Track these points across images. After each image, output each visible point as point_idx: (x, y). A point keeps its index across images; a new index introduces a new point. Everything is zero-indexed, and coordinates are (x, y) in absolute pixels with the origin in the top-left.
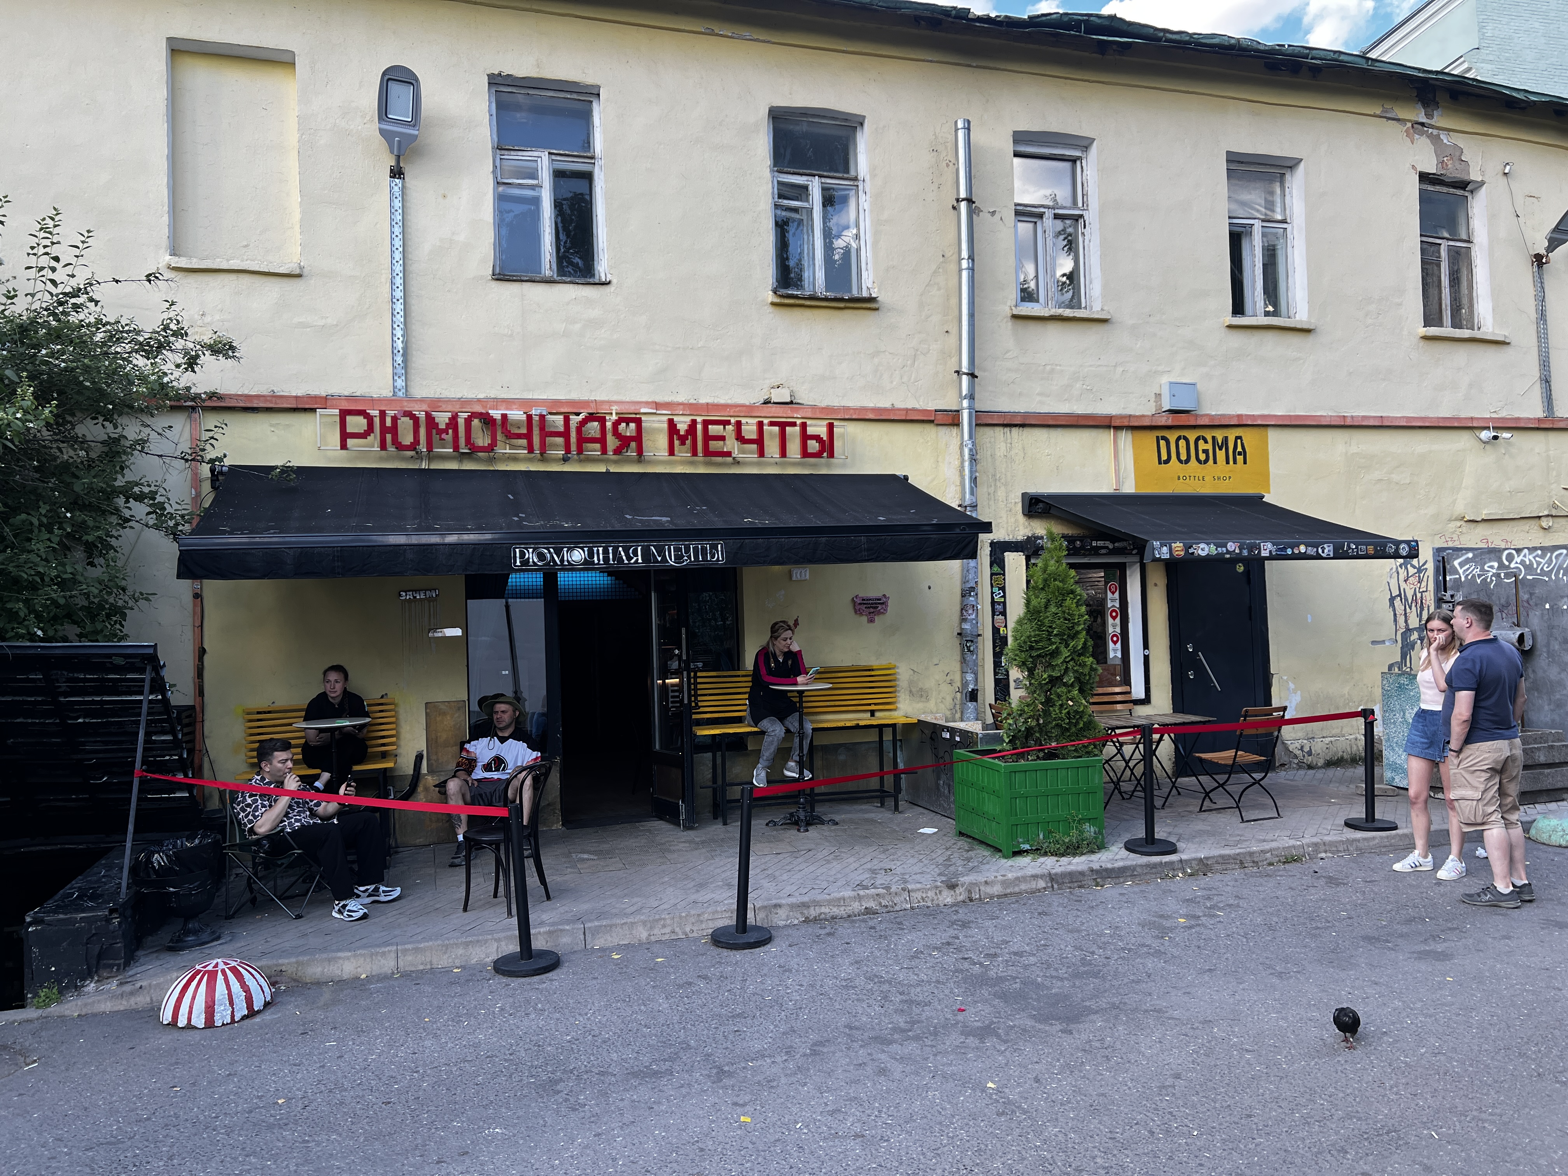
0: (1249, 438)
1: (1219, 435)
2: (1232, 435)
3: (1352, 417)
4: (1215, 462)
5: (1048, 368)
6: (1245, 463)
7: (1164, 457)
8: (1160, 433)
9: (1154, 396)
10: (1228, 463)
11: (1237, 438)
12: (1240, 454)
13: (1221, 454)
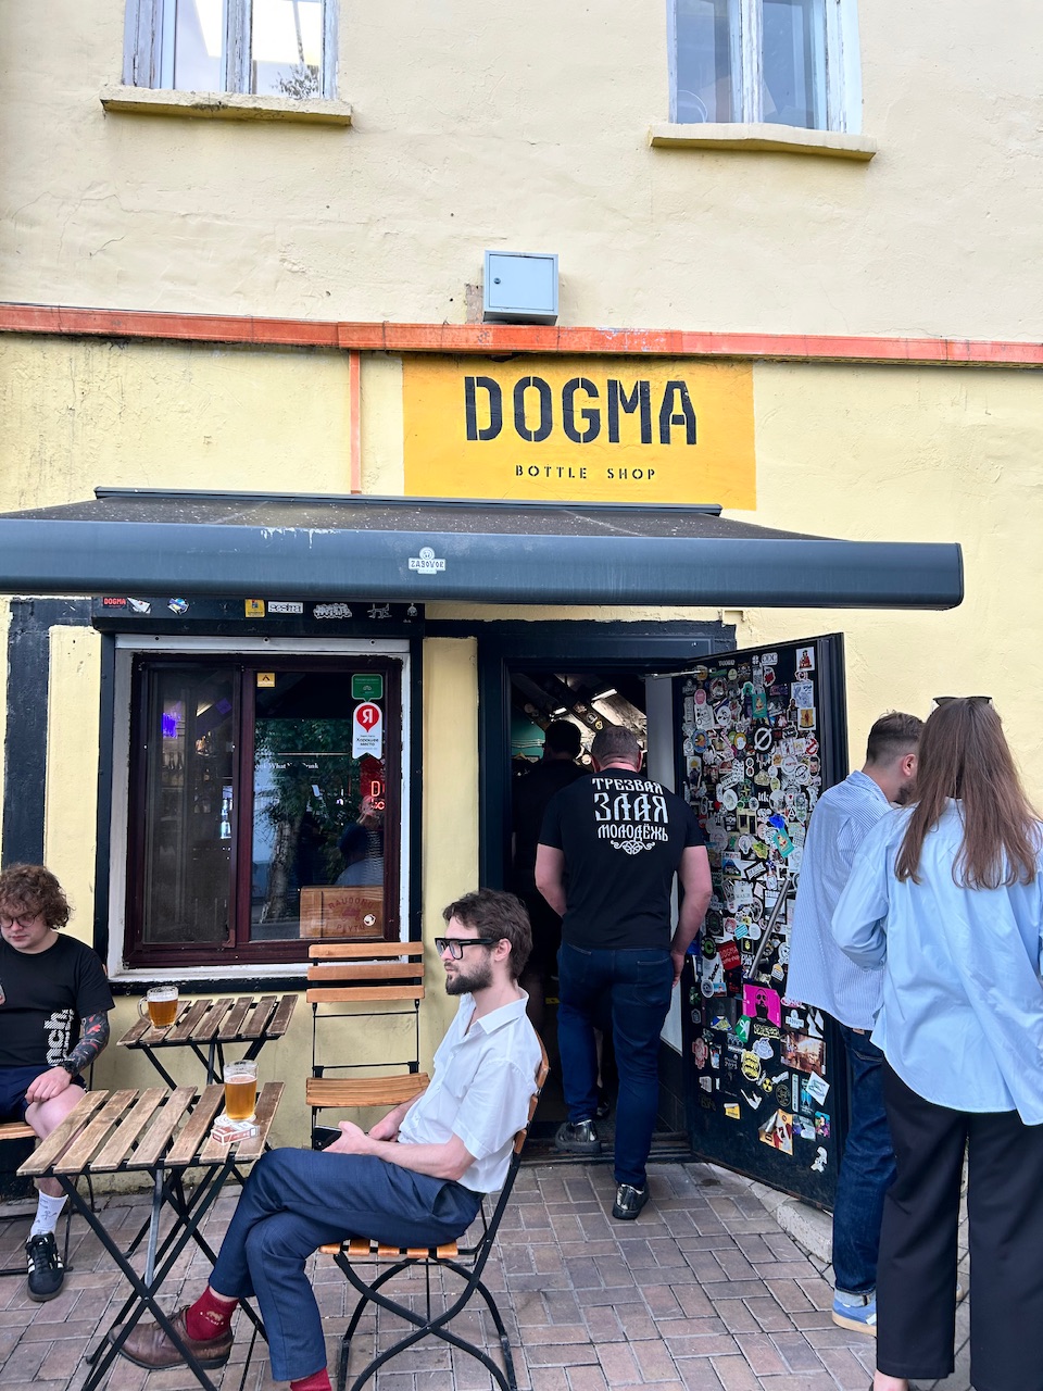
0: (702, 384)
1: (628, 378)
2: (658, 379)
3: (968, 344)
4: (614, 437)
5: (193, 222)
6: (691, 439)
7: (484, 422)
8: (476, 372)
9: (464, 290)
10: (646, 438)
11: (671, 386)
12: (678, 420)
13: (630, 423)
